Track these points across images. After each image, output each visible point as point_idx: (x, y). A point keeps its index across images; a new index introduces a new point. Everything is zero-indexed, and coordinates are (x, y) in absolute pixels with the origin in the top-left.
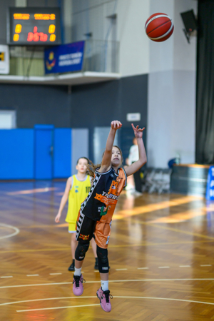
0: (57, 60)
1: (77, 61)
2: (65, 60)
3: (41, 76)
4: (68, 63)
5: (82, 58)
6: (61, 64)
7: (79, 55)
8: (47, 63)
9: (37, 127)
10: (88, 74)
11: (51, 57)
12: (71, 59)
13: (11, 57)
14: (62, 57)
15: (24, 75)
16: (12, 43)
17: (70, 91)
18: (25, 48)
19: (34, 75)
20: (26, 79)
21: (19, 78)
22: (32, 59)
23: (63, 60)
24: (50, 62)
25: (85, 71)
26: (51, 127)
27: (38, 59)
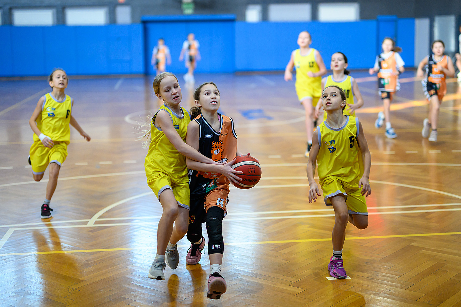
9: (380, 17)
26: (394, 17)
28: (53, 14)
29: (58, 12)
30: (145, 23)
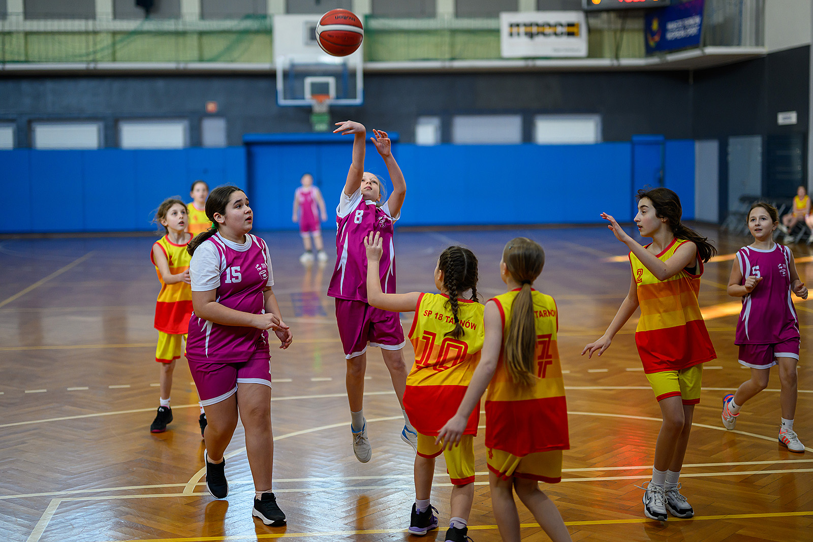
0: (663, 30)
1: (693, 31)
2: (675, 30)
3: (640, 57)
4: (681, 34)
5: (700, 25)
6: (670, 36)
7: (697, 20)
8: (649, 36)
9: (636, 138)
10: (710, 50)
11: (655, 26)
12: (685, 28)
13: (590, 31)
14: (671, 26)
15: (611, 58)
16: (590, 8)
17: (691, 81)
18: (613, 15)
19: (628, 57)
20: (615, 63)
21: (605, 62)
22: (623, 30)
23: (672, 31)
24: (653, 34)
25: (705, 45)
26: (660, 138)
27: (633, 30)
28: (99, 131)
29: (106, 128)
30: (249, 145)
